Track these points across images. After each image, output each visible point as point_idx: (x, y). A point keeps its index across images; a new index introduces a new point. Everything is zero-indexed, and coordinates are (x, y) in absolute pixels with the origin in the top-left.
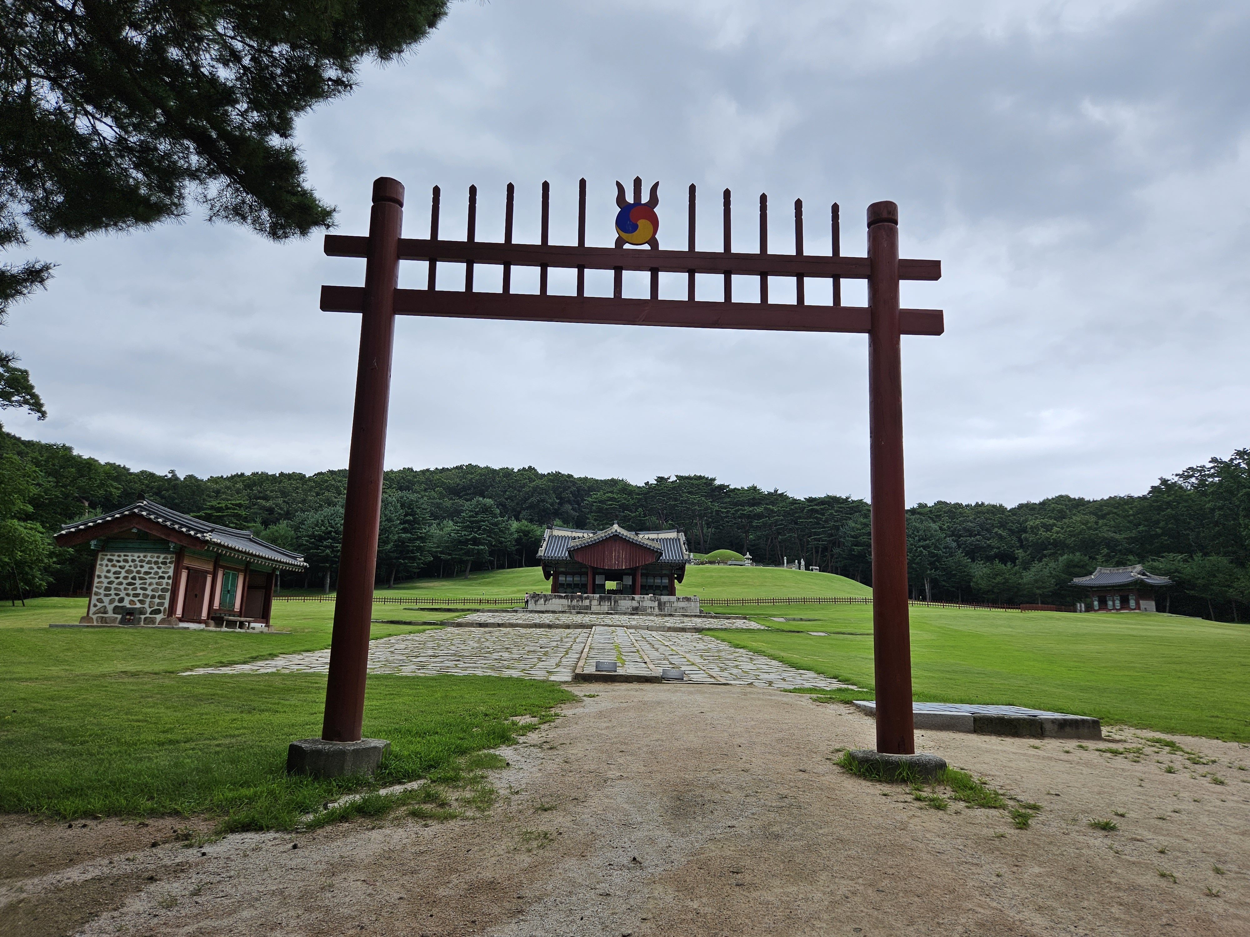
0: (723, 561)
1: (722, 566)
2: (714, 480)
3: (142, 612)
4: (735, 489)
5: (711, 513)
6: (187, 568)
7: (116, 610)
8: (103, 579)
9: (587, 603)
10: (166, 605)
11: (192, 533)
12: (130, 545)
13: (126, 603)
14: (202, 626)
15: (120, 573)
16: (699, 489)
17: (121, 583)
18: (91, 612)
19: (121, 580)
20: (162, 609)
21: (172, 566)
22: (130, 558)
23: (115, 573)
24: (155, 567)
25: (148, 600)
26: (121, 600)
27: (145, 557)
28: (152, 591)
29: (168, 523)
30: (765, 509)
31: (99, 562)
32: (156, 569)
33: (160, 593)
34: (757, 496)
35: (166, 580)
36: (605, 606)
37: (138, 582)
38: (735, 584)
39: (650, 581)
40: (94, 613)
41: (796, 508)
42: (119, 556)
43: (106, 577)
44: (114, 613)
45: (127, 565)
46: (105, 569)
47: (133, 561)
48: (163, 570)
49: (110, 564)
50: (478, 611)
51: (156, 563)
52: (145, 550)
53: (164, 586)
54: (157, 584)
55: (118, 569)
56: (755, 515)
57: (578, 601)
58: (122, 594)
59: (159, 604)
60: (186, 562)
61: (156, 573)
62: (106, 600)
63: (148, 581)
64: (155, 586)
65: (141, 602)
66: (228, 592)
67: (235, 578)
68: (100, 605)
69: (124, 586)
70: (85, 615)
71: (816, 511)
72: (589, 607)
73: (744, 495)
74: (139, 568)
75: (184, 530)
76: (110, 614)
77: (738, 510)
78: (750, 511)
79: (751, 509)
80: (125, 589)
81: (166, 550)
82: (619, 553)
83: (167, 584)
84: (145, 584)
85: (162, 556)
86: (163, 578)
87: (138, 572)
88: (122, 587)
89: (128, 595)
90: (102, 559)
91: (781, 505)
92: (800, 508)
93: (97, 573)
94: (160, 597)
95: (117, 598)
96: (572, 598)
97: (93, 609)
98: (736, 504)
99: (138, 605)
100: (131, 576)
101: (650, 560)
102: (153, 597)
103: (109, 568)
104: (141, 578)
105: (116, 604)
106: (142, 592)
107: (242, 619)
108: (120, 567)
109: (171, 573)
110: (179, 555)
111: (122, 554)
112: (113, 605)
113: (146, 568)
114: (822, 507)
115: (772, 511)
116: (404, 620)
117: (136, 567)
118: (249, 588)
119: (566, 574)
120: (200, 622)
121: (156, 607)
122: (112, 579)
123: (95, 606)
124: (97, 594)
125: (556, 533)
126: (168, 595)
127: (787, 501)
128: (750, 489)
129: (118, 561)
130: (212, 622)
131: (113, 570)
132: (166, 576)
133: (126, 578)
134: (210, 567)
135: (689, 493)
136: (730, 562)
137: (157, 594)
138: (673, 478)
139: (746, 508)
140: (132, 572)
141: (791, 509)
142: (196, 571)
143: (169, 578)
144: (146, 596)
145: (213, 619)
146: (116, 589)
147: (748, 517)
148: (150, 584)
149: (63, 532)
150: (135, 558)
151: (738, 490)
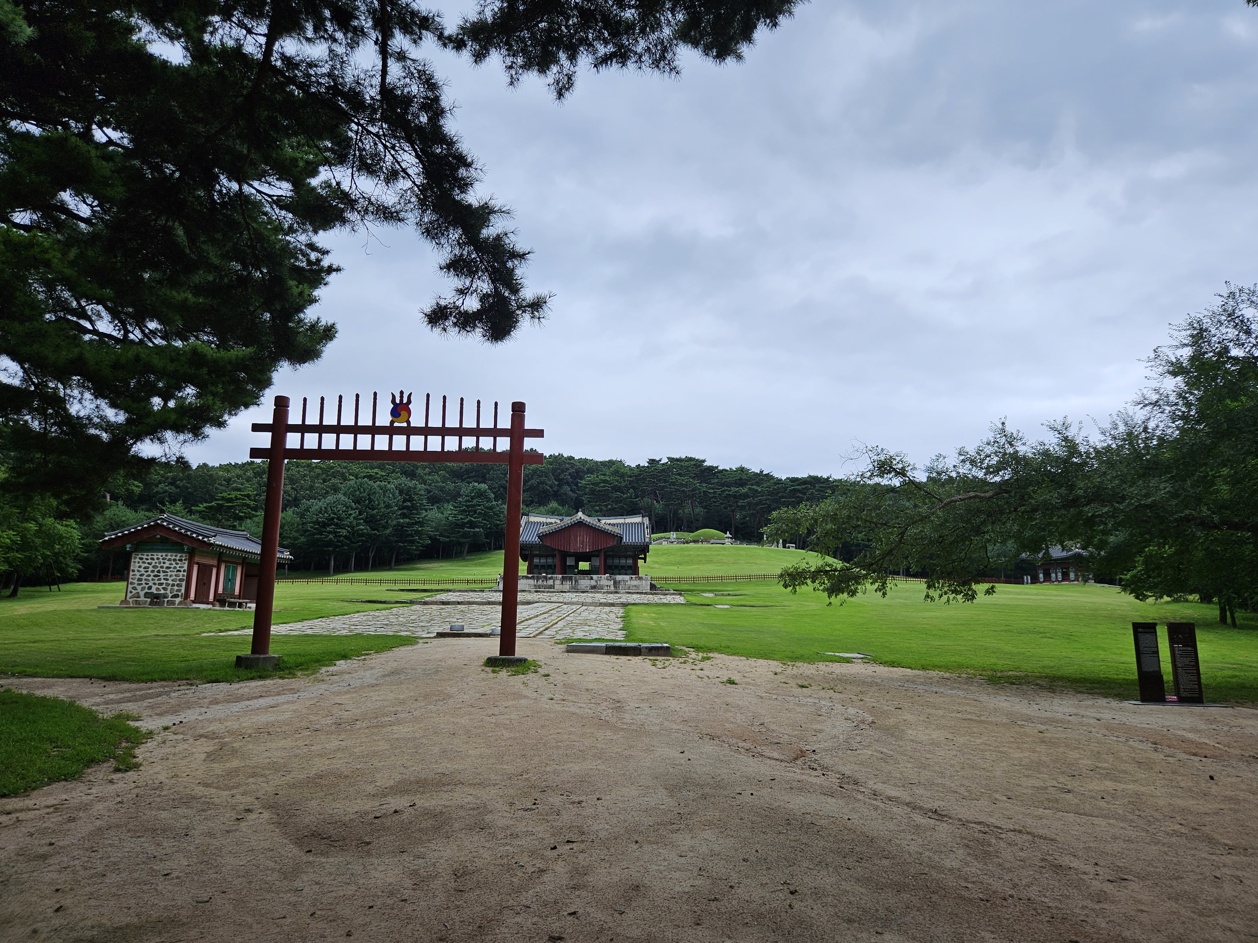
0: (706, 540)
1: (705, 545)
2: (704, 461)
3: (165, 596)
4: (723, 470)
5: (700, 493)
6: (198, 563)
7: (146, 595)
8: (136, 573)
9: (550, 582)
10: (183, 591)
11: (200, 538)
12: (155, 547)
13: (154, 590)
14: (210, 606)
15: (148, 568)
16: (688, 471)
17: (149, 576)
18: (128, 597)
19: (149, 573)
20: (180, 594)
21: (187, 562)
22: (155, 557)
23: (144, 568)
24: (174, 563)
25: (169, 588)
26: (150, 588)
27: (166, 556)
28: (172, 580)
29: (183, 531)
30: (750, 489)
31: (133, 560)
32: (175, 565)
33: (178, 582)
34: (744, 477)
35: (182, 573)
36: (567, 585)
37: (162, 574)
38: (710, 562)
39: (616, 561)
40: (131, 598)
41: (779, 488)
42: (147, 555)
43: (138, 571)
44: (145, 597)
45: (154, 562)
46: (138, 565)
47: (158, 559)
48: (180, 565)
49: (141, 561)
50: (450, 591)
51: (175, 560)
52: (167, 551)
53: (181, 577)
54: (176, 575)
55: (147, 565)
56: (740, 495)
57: (543, 581)
58: (151, 584)
59: (177, 591)
60: (197, 559)
61: (175, 568)
62: (139, 588)
63: (169, 574)
64: (174, 577)
65: (164, 589)
66: (229, 580)
67: (235, 570)
68: (134, 592)
69: (152, 577)
70: (124, 598)
71: (798, 491)
72: (553, 587)
73: (731, 476)
74: (162, 564)
75: (194, 535)
76: (142, 598)
77: (724, 491)
78: (736, 492)
79: (737, 489)
80: (153, 580)
81: (182, 551)
82: (583, 537)
83: (183, 575)
84: (167, 575)
85: (179, 555)
86: (180, 571)
87: (162, 567)
88: (150, 578)
89: (155, 584)
90: (135, 558)
91: (765, 485)
92: (784, 488)
93: (132, 568)
94: (178, 585)
95: (147, 586)
96: (538, 579)
97: (129, 595)
98: (723, 485)
99: (162, 592)
100: (156, 570)
101: (611, 543)
102: (173, 585)
103: (141, 564)
104: (164, 572)
105: (146, 590)
106: (164, 582)
107: (241, 601)
108: (148, 563)
109: (186, 567)
110: (191, 554)
111: (150, 554)
112: (144, 592)
113: (167, 565)
114: (804, 486)
115: (757, 491)
116: (380, 600)
117: (160, 563)
118: (246, 577)
119: (540, 556)
120: (208, 603)
121: (175, 593)
122: (143, 572)
123: (131, 592)
124: (132, 583)
125: (533, 519)
126: (184, 583)
127: (772, 481)
128: (737, 470)
129: (147, 559)
130: (217, 604)
131: (144, 565)
132: (182, 570)
133: (153, 571)
134: (215, 562)
135: (680, 474)
136: (712, 541)
137: (176, 583)
138: (665, 460)
139: (732, 488)
140: (157, 567)
141: (774, 489)
142: (204, 565)
143: (184, 571)
144: (168, 584)
145: (218, 601)
146: (145, 580)
147: (734, 496)
148: (171, 576)
149: (106, 538)
150: (159, 557)
151: (726, 471)
